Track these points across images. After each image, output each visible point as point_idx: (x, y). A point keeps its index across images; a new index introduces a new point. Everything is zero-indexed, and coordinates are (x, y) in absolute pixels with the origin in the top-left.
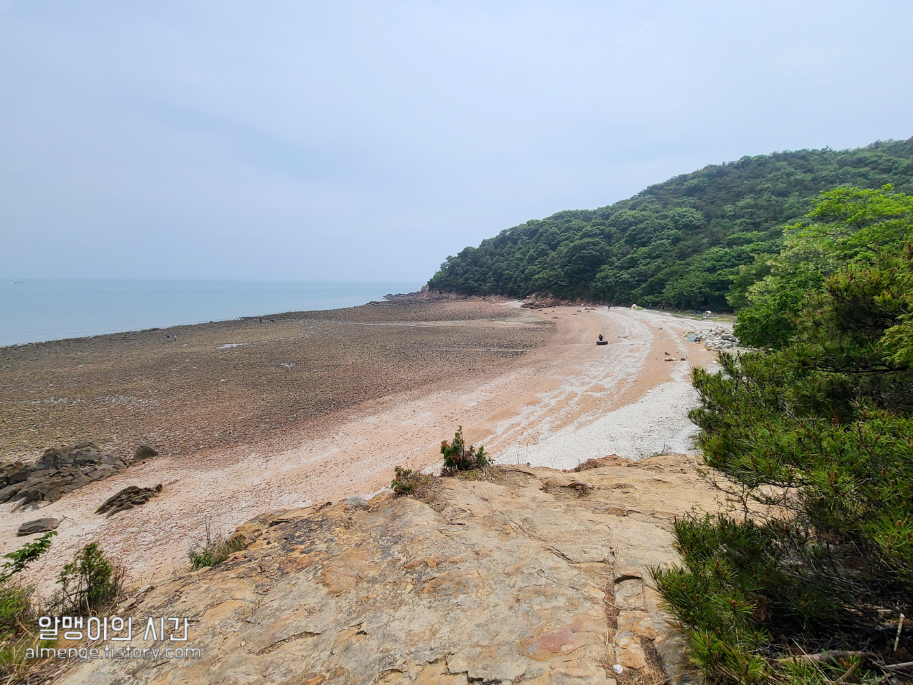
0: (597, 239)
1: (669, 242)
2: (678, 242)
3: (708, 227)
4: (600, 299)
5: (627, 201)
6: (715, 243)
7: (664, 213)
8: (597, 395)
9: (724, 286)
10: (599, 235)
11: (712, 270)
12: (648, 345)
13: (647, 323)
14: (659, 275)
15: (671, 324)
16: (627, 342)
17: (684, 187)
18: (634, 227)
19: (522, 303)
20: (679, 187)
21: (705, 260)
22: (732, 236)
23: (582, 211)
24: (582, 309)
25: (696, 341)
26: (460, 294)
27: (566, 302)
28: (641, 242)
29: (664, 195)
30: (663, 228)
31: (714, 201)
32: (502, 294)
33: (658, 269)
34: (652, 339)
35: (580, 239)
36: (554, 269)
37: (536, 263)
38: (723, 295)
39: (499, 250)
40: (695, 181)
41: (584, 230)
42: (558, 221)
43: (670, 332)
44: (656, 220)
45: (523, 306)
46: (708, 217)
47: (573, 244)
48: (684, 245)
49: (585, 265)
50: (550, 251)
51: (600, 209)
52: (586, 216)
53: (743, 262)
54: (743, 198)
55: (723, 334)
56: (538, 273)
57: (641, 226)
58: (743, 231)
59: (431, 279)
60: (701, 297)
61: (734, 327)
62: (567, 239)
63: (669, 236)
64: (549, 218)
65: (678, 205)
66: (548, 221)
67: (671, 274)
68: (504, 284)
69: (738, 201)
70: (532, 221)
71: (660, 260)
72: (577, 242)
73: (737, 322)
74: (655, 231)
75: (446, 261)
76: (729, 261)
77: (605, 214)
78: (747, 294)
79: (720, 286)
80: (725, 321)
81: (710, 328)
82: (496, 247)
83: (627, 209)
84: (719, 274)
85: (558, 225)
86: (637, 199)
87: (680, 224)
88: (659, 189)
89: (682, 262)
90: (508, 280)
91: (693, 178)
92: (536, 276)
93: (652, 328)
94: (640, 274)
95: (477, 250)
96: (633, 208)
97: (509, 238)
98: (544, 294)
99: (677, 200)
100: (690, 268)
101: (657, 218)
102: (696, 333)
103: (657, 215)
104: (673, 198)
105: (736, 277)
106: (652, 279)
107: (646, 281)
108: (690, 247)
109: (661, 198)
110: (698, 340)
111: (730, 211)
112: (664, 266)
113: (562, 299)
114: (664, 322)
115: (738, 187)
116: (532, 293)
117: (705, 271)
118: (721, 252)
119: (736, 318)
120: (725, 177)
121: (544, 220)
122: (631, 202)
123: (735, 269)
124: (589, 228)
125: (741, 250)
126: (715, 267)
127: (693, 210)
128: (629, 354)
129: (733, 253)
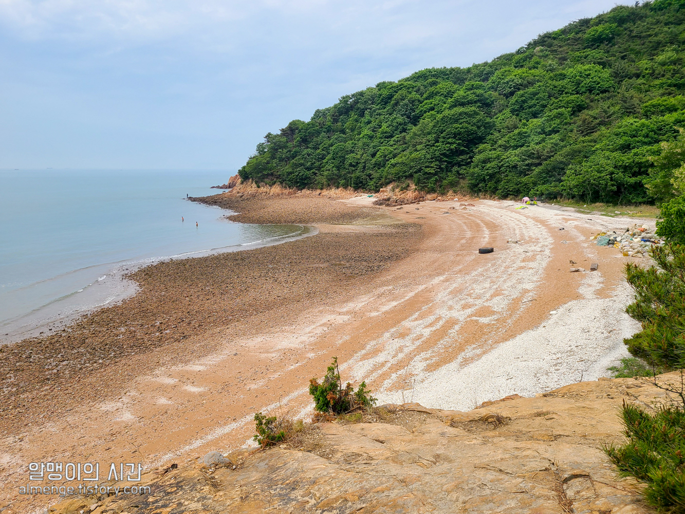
0: (473, 108)
1: (569, 112)
2: (580, 111)
3: (619, 91)
4: (480, 191)
5: (512, 55)
6: (629, 111)
7: (560, 72)
8: (484, 320)
9: (641, 169)
10: (476, 102)
11: (626, 148)
12: (547, 252)
13: (543, 222)
14: (558, 157)
15: (576, 223)
16: (519, 249)
17: (586, 36)
18: (521, 92)
19: (374, 199)
20: (580, 35)
21: (617, 135)
22: (650, 102)
23: (452, 70)
24: (457, 205)
25: (609, 243)
26: (286, 187)
27: (435, 195)
28: (532, 112)
29: (560, 47)
30: (561, 92)
31: (626, 56)
32: (345, 187)
33: (555, 148)
34: (552, 244)
35: (450, 108)
36: (416, 150)
37: (392, 143)
38: (640, 182)
39: (339, 124)
40: (600, 28)
41: (455, 95)
42: (418, 84)
43: (575, 233)
44: (550, 82)
45: (376, 203)
46: (619, 77)
47: (440, 116)
48: (588, 115)
49: (459, 144)
50: (410, 126)
51: (476, 66)
52: (457, 76)
53: (664, 137)
54: (663, 51)
55: (643, 234)
56: (395, 156)
57: (531, 90)
58: (663, 95)
59: (244, 167)
60: (613, 185)
61: (657, 224)
62: (432, 109)
63: (568, 102)
64: (407, 79)
65: (578, 60)
66: (405, 84)
67: (573, 154)
68: (349, 173)
69: (657, 54)
70: (384, 83)
71: (556, 137)
72: (447, 112)
73: (660, 218)
74: (549, 97)
75: (263, 140)
76: (647, 136)
77: (483, 72)
78: (672, 181)
79: (637, 170)
80: (645, 216)
81: (626, 227)
82: (335, 121)
83: (513, 67)
84: (636, 154)
85: (419, 90)
86: (525, 52)
87: (583, 87)
88: (554, 38)
89: (587, 138)
90: (354, 166)
91: (597, 24)
92: (393, 161)
93: (550, 229)
94: (531, 156)
95: (308, 124)
96: (519, 65)
97: (352, 107)
98: (404, 186)
99: (578, 54)
100: (598, 146)
101: (551, 78)
102: (609, 233)
103: (551, 75)
104: (572, 50)
105: (656, 158)
106: (547, 162)
107: (540, 164)
108: (595, 118)
109: (556, 51)
110: (611, 242)
111: (646, 69)
112: (562, 144)
113: (429, 192)
114: (566, 220)
115: (656, 35)
116: (387, 184)
117: (616, 150)
118: (636, 124)
119: (658, 212)
120: (639, 22)
121: (399, 81)
122: (517, 57)
123: (655, 147)
124: (461, 93)
125: (663, 121)
126: (629, 145)
127: (598, 67)
128: (523, 264)
129: (652, 126)
